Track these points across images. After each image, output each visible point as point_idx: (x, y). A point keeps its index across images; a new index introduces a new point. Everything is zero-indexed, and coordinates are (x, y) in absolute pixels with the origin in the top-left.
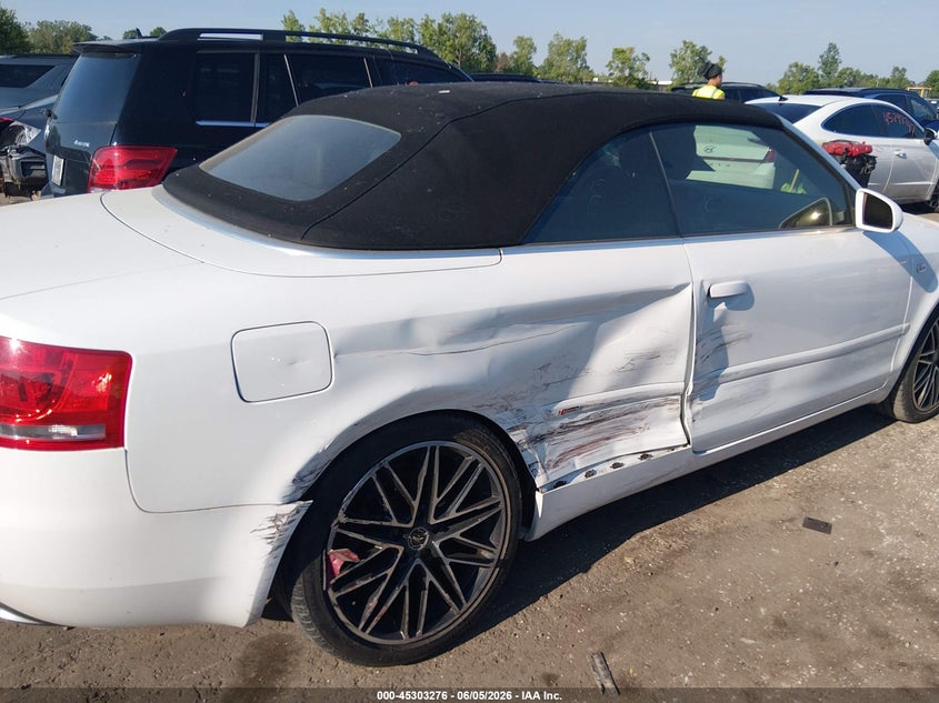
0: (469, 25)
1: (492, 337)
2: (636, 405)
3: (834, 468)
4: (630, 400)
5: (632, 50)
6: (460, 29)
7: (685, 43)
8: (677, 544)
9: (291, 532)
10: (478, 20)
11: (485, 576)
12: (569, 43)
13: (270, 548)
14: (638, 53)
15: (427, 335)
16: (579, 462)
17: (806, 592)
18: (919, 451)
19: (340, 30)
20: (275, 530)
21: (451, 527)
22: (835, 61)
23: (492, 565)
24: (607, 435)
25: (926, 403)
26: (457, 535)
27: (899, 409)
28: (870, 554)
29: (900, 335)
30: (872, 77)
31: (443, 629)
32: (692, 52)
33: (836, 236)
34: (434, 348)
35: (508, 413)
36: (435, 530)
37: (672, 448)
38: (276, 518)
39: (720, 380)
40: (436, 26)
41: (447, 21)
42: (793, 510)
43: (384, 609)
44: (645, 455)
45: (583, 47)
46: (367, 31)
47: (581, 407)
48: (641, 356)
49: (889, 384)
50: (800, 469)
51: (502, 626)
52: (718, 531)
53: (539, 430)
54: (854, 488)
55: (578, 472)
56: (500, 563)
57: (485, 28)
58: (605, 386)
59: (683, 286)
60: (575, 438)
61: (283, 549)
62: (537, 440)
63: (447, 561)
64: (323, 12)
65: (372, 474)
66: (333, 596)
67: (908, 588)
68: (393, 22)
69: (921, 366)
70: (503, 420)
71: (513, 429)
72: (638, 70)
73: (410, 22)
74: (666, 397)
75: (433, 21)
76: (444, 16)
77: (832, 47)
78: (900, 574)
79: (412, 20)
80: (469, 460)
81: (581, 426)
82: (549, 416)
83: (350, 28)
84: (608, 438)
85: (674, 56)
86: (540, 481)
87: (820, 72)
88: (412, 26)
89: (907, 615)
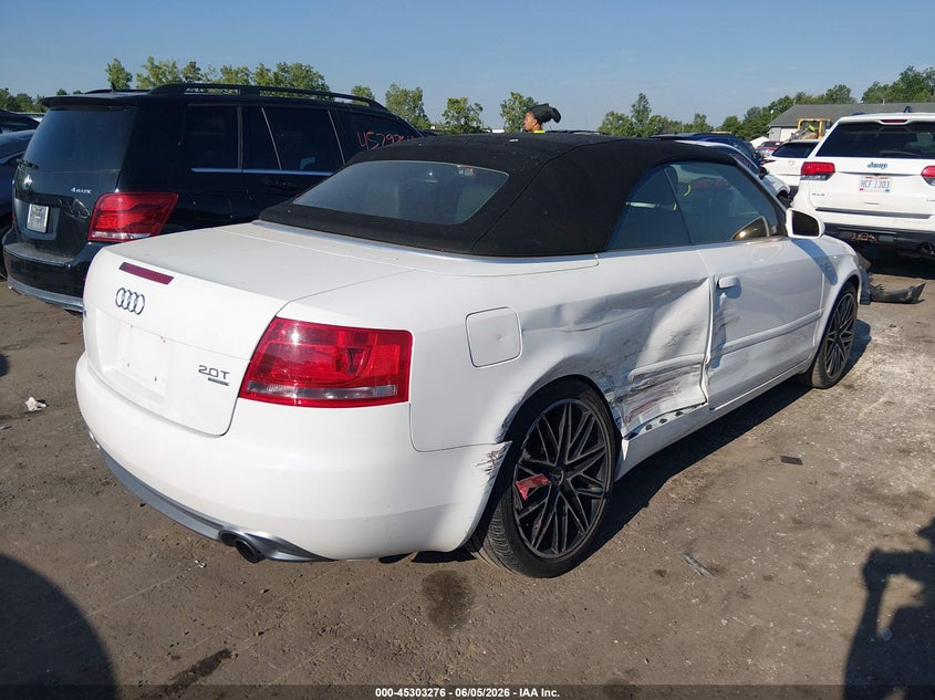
0: (307, 74)
1: (601, 319)
2: (674, 373)
3: (783, 423)
4: (672, 368)
5: (465, 100)
6: (296, 78)
7: (513, 94)
8: (702, 483)
9: (499, 466)
10: (314, 70)
11: (599, 506)
12: (406, 93)
13: (488, 477)
14: (471, 103)
15: (569, 316)
16: (642, 419)
17: (804, 502)
18: (837, 407)
19: (170, 78)
20: (491, 464)
21: (576, 467)
22: (646, 110)
23: (602, 496)
24: (655, 397)
25: (832, 373)
26: (581, 473)
27: (816, 378)
28: (835, 474)
29: (818, 318)
30: (676, 123)
31: (578, 547)
32: (520, 103)
33: (775, 244)
34: (571, 327)
35: (605, 379)
36: (568, 468)
37: (695, 406)
38: (492, 454)
39: (723, 352)
40: (271, 75)
41: (283, 70)
42: (770, 453)
43: (545, 529)
44: (678, 412)
45: (420, 97)
46: (199, 79)
47: (643, 375)
48: (680, 333)
49: (811, 356)
50: (760, 425)
51: (607, 546)
52: (725, 471)
53: (620, 392)
54: (804, 435)
55: (642, 426)
56: (607, 496)
57: (322, 78)
58: (656, 359)
59: (704, 280)
60: (639, 399)
61: (494, 479)
62: (620, 400)
63: (577, 493)
64: (151, 60)
65: (536, 424)
66: (518, 518)
67: (870, 492)
68: (226, 71)
69: (830, 342)
70: (601, 383)
71: (607, 391)
72: (473, 120)
73: (245, 71)
74: (691, 364)
75: (268, 70)
76: (279, 66)
77: (642, 98)
78: (861, 484)
79: (246, 69)
80: (588, 413)
81: (642, 390)
82: (626, 382)
83: (181, 76)
84: (657, 400)
85: (504, 106)
86: (624, 432)
87: (634, 120)
88: (247, 75)
89: (876, 507)
